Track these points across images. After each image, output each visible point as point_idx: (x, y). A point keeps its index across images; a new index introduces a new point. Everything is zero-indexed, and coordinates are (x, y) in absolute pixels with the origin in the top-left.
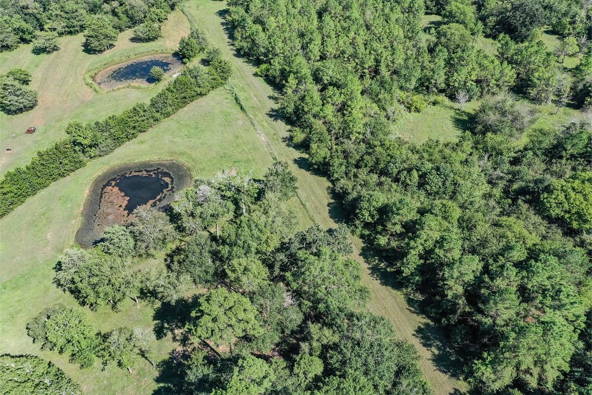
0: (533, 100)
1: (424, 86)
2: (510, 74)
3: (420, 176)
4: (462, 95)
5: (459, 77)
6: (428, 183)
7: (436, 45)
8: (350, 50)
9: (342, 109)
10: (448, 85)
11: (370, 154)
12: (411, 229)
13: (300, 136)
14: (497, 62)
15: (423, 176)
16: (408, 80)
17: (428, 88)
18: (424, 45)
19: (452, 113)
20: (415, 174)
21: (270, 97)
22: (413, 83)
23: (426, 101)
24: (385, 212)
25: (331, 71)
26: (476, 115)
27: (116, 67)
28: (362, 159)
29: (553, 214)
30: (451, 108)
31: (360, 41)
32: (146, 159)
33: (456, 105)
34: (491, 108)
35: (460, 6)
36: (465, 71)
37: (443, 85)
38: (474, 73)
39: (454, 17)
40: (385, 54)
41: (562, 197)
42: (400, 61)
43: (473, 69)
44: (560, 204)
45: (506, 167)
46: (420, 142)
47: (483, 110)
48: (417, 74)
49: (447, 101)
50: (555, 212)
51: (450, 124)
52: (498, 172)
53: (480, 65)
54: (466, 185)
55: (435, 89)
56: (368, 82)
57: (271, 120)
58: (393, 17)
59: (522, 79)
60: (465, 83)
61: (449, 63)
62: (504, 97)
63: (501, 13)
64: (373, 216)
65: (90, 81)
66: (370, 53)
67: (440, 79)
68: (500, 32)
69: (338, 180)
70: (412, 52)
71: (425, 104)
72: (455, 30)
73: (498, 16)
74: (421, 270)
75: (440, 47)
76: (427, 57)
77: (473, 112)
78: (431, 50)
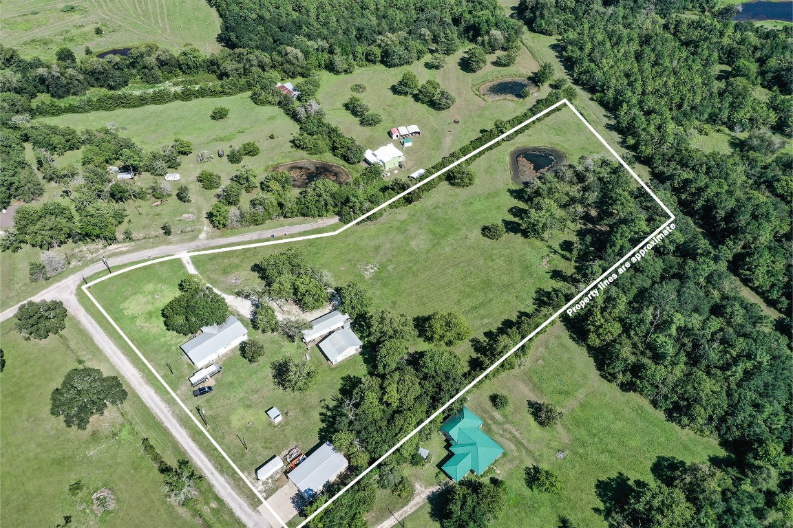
0: (787, 135)
1: (713, 119)
2: (773, 117)
3: (707, 169)
4: (738, 128)
5: (738, 116)
6: (711, 172)
7: (725, 91)
8: (664, 90)
9: (659, 128)
10: (729, 120)
11: (678, 154)
12: (700, 190)
13: (631, 141)
14: (765, 108)
15: (708, 168)
16: (701, 114)
17: (714, 121)
18: (715, 90)
19: (729, 138)
20: (704, 166)
21: (604, 116)
22: (706, 116)
23: (712, 128)
24: (686, 182)
25: (651, 102)
26: (745, 141)
27: (491, 84)
28: (673, 156)
29: (778, 192)
30: (729, 135)
31: (670, 83)
32: (536, 145)
33: (733, 134)
34: (756, 137)
35: (746, 63)
36: (742, 112)
37: (726, 120)
38: (748, 114)
39: (741, 71)
40: (688, 95)
41: (784, 183)
42: (698, 101)
43: (748, 111)
44: (783, 187)
45: (758, 169)
46: (708, 151)
47: (750, 138)
48: (709, 110)
49: (727, 131)
50: (780, 191)
51: (727, 144)
52: (753, 172)
53: (754, 109)
54: (733, 176)
55: (719, 122)
56: (675, 113)
57: (607, 130)
58: (695, 68)
59: (782, 122)
60: (741, 120)
61: (732, 105)
62: (765, 132)
63: (778, 71)
64: (679, 184)
65: (477, 92)
66: (678, 93)
67: (725, 115)
68: (774, 85)
69: (656, 167)
70: (705, 94)
71: (712, 131)
72: (740, 82)
73: (774, 73)
74: (703, 207)
75: (727, 94)
76: (717, 100)
77: (743, 139)
78: (721, 94)
